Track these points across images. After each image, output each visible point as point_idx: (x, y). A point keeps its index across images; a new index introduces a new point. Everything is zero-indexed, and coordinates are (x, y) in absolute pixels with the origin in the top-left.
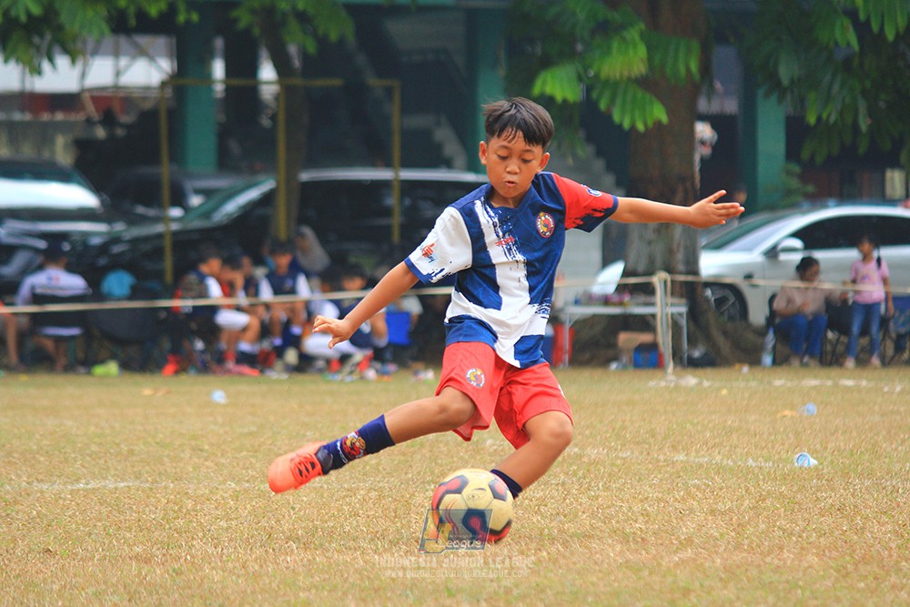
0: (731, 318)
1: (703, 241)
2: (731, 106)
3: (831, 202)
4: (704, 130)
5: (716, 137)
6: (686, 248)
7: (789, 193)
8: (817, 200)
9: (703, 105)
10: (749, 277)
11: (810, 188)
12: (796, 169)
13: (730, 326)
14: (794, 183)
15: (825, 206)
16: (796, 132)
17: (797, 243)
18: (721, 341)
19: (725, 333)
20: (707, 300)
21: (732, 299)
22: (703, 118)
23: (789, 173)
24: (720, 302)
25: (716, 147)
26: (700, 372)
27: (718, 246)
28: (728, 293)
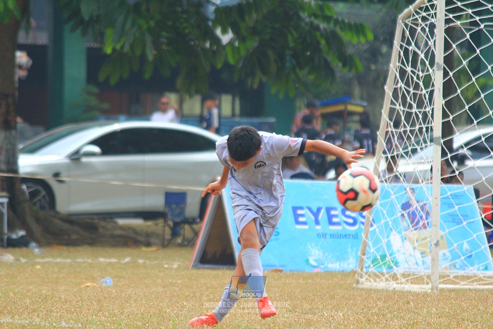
0: (42, 208)
1: (21, 146)
2: (42, 38)
3: (122, 117)
4: (22, 57)
5: (31, 62)
6: (7, 150)
7: (89, 109)
8: (111, 115)
9: (22, 38)
10: (56, 175)
11: (106, 106)
12: (95, 90)
13: (42, 214)
14: (93, 101)
15: (116, 120)
16: (95, 59)
17: (96, 149)
18: (34, 226)
19: (38, 220)
20: (23, 192)
21: (43, 193)
22: (22, 48)
23: (89, 93)
24: (33, 194)
25: (30, 70)
26: (17, 250)
27: (32, 150)
28: (39, 188)
